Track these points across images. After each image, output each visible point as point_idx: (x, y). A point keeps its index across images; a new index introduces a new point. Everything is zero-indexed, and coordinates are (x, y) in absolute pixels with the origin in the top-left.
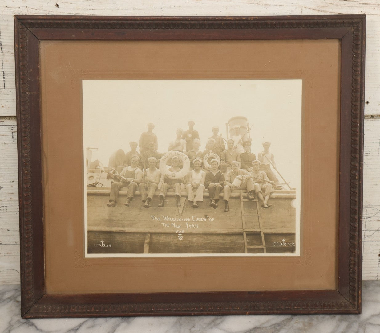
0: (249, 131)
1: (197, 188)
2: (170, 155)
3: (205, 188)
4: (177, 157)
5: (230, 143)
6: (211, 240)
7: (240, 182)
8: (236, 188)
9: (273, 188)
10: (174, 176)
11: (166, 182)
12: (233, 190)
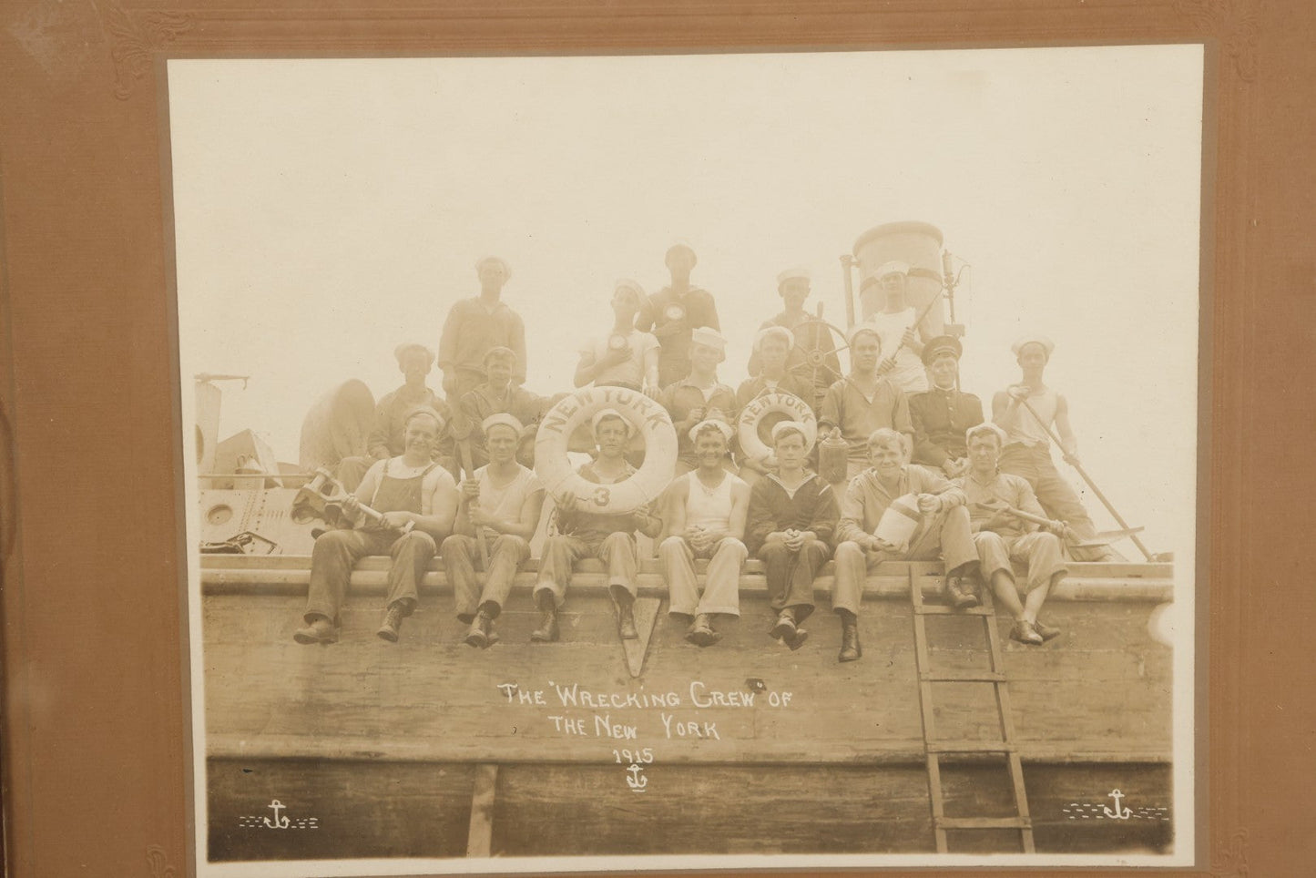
0: (950, 289)
1: (709, 555)
2: (583, 404)
3: (746, 553)
4: (616, 413)
5: (863, 348)
6: (778, 793)
7: (911, 525)
8: (892, 553)
9: (1063, 552)
10: (603, 500)
11: (566, 527)
12: (879, 564)
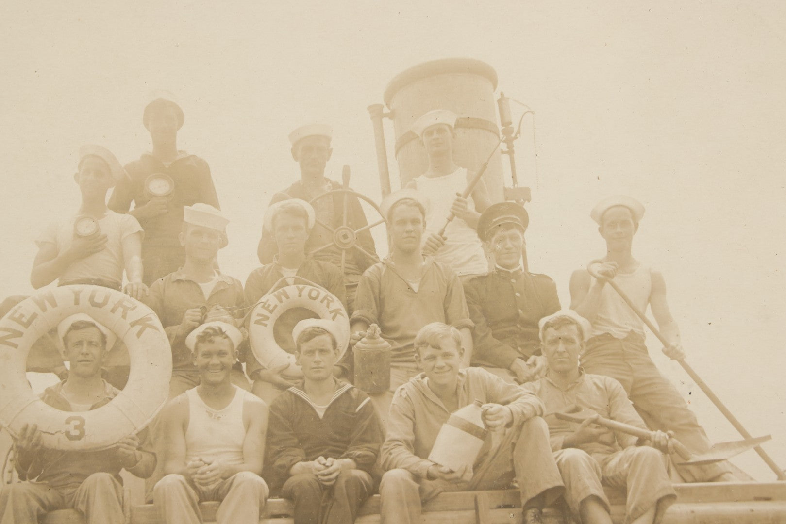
0: (509, 142)
1: (218, 496)
2: (44, 309)
3: (267, 490)
4: (89, 319)
5: (403, 222)
7: (475, 444)
8: (453, 481)
9: (669, 471)
10: (76, 433)
11: (29, 471)
12: (437, 495)
